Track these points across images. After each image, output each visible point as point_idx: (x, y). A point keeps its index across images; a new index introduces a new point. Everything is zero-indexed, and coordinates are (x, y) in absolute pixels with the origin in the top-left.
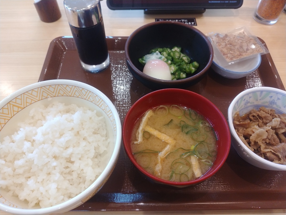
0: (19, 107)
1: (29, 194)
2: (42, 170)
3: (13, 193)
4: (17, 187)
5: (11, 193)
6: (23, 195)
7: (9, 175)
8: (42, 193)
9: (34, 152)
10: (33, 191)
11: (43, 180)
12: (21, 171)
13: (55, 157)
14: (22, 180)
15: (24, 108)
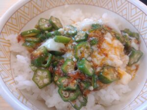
15: (43, 12)
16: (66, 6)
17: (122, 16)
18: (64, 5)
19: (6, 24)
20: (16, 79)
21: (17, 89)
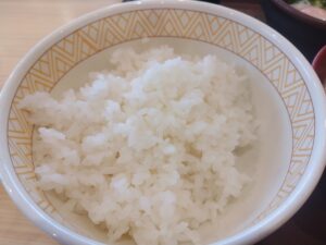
0: (91, 47)
1: (114, 212)
2: (139, 162)
3: (76, 206)
4: (84, 193)
5: (70, 205)
6: (99, 212)
7: (72, 166)
8: (143, 212)
9: (128, 121)
10: (122, 205)
11: (145, 182)
12: (96, 159)
13: (170, 137)
14: (96, 179)
15: (100, 51)
16: (145, 40)
17: (250, 62)
18: (140, 38)
19: (29, 72)
20: (38, 170)
21: (38, 188)
